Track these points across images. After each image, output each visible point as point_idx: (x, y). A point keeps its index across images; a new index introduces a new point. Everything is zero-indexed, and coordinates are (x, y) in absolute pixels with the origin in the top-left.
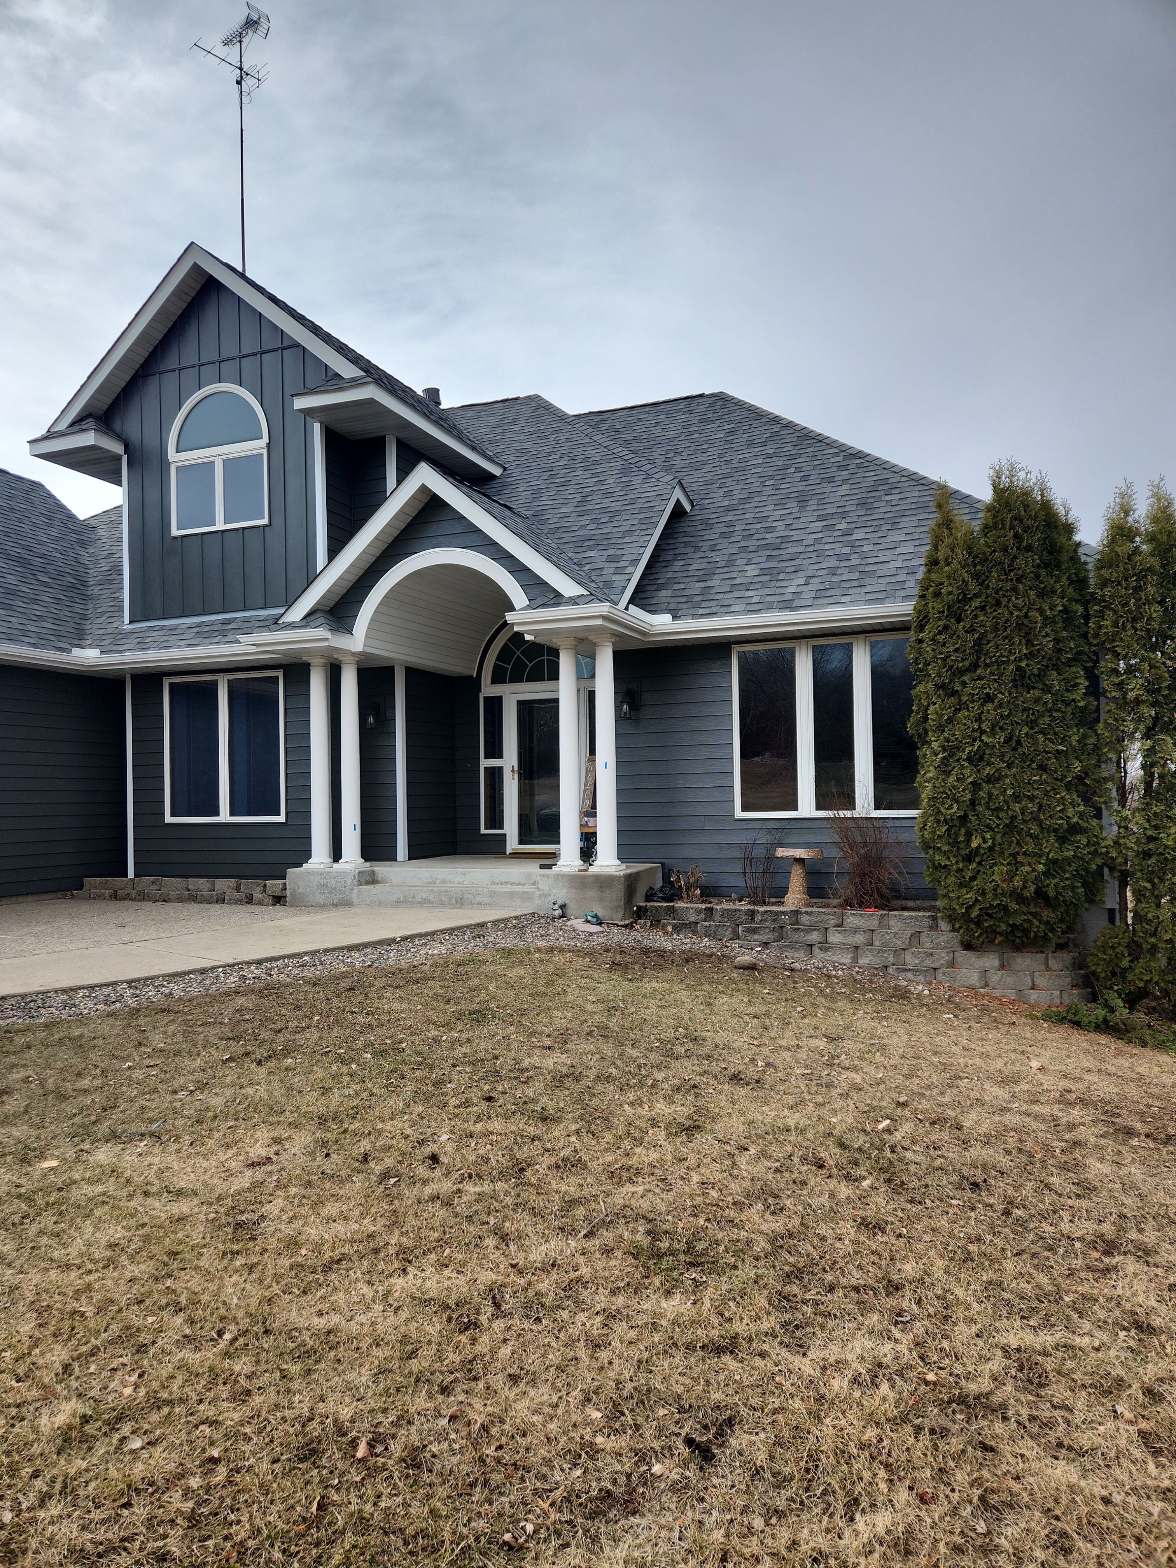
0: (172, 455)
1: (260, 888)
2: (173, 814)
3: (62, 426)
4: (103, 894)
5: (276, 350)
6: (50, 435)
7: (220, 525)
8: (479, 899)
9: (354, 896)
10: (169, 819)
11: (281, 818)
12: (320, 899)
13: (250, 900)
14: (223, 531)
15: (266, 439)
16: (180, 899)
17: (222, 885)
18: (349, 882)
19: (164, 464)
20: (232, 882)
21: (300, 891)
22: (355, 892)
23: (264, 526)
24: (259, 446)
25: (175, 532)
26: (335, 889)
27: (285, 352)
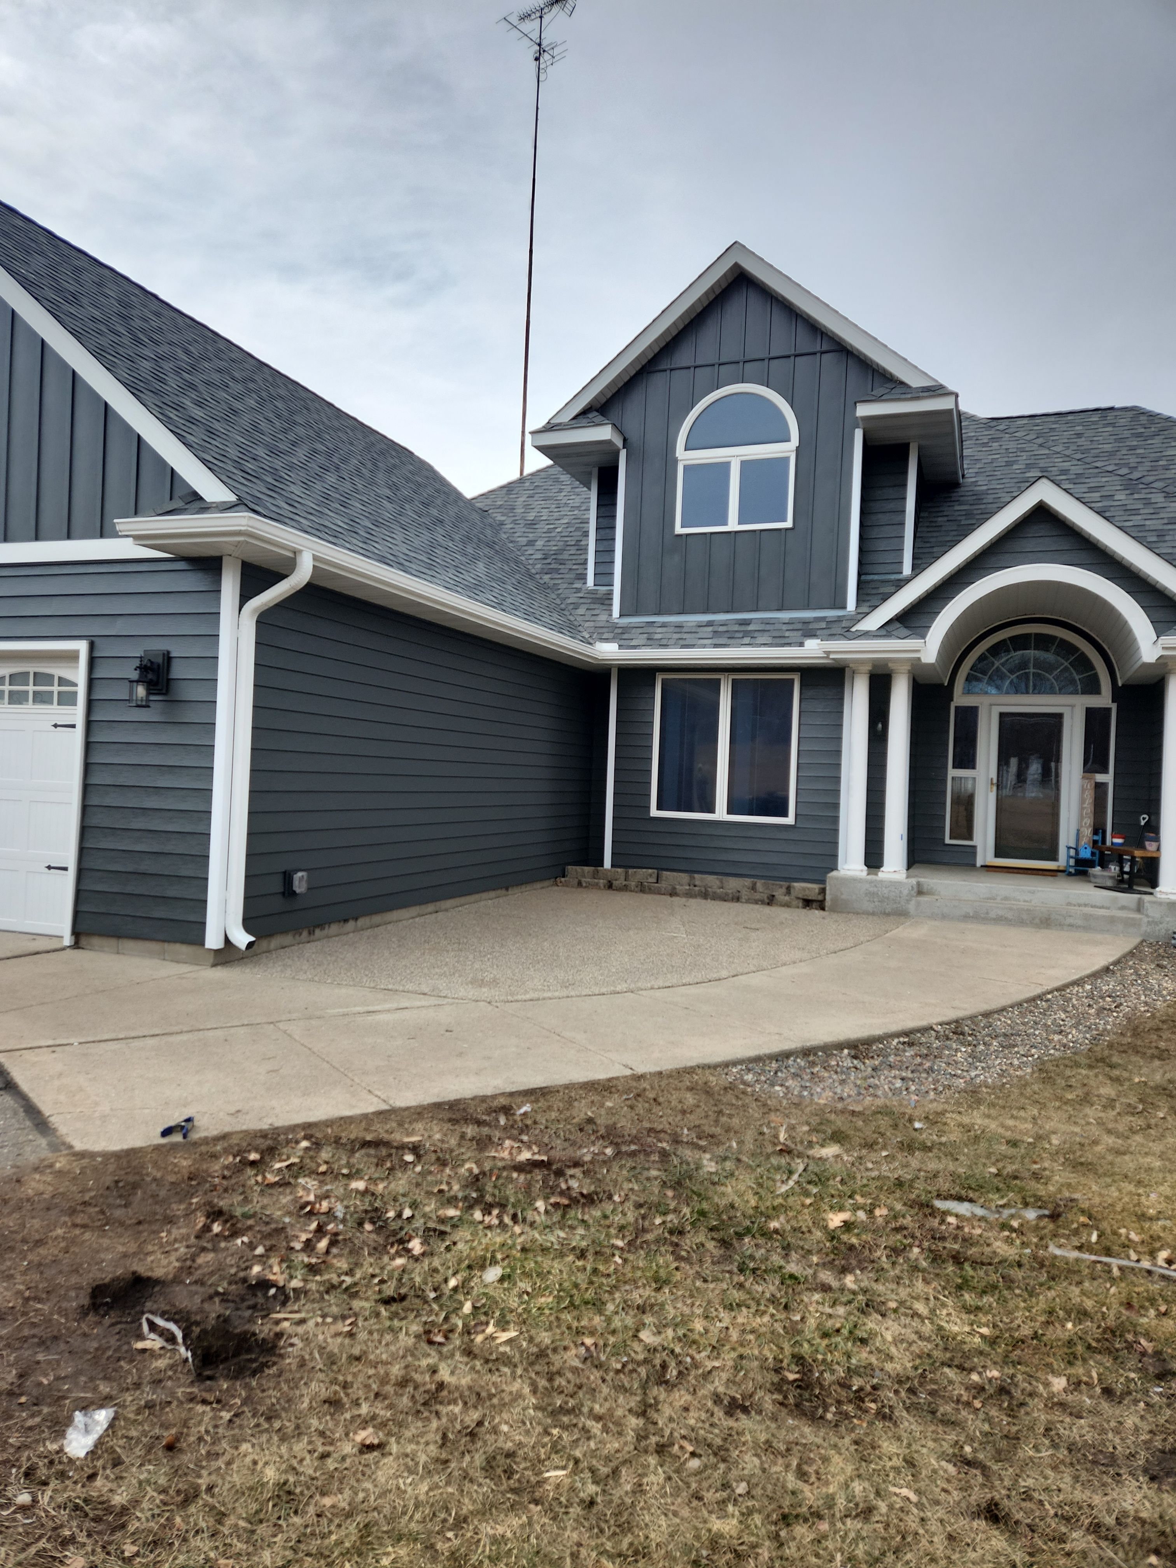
0: (680, 452)
1: (784, 890)
2: (659, 808)
3: (566, 418)
4: (597, 884)
5: (815, 354)
6: (550, 427)
7: (733, 525)
8: (1069, 921)
9: (911, 907)
10: (654, 812)
11: (790, 820)
12: (868, 906)
13: (771, 901)
14: (736, 532)
15: (795, 441)
16: (689, 895)
17: (733, 884)
18: (905, 892)
19: (669, 461)
20: (748, 882)
21: (843, 897)
22: (913, 902)
23: (787, 529)
24: (788, 449)
25: (679, 530)
26: (888, 898)
27: (824, 356)
